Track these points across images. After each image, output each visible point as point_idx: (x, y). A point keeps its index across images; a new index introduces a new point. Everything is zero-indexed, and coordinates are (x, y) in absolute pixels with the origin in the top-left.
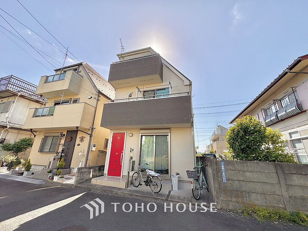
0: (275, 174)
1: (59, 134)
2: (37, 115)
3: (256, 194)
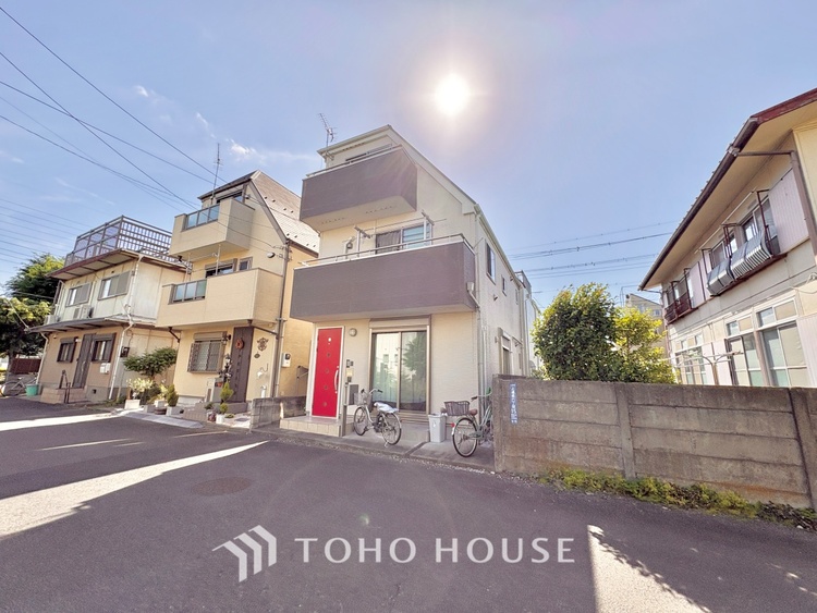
0: (613, 407)
1: (220, 336)
2: (177, 298)
3: (571, 445)
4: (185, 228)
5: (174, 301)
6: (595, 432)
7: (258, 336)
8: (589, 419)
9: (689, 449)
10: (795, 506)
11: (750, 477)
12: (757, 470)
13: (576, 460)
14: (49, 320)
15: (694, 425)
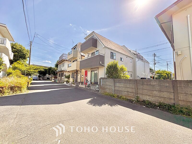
0: (113, 83)
1: (74, 72)
3: (108, 89)
4: (69, 55)
5: (68, 67)
6: (111, 87)
7: (78, 72)
8: (110, 85)
9: (121, 90)
10: (133, 99)
11: (128, 95)
12: (129, 93)
13: (108, 91)
14: (57, 70)
15: (122, 86)
